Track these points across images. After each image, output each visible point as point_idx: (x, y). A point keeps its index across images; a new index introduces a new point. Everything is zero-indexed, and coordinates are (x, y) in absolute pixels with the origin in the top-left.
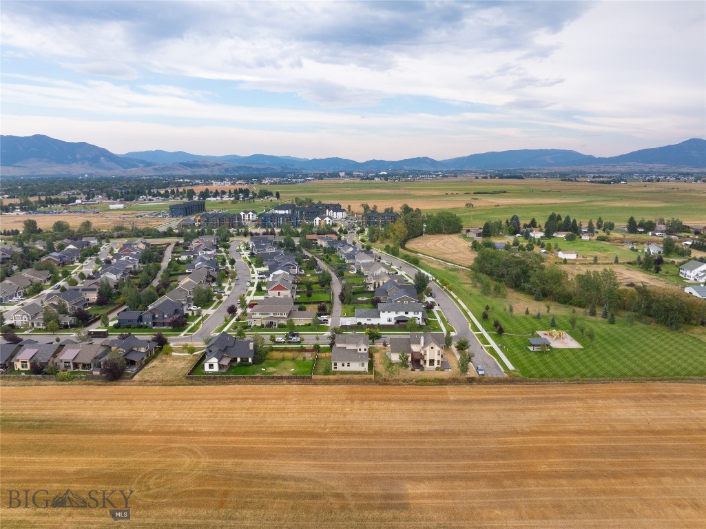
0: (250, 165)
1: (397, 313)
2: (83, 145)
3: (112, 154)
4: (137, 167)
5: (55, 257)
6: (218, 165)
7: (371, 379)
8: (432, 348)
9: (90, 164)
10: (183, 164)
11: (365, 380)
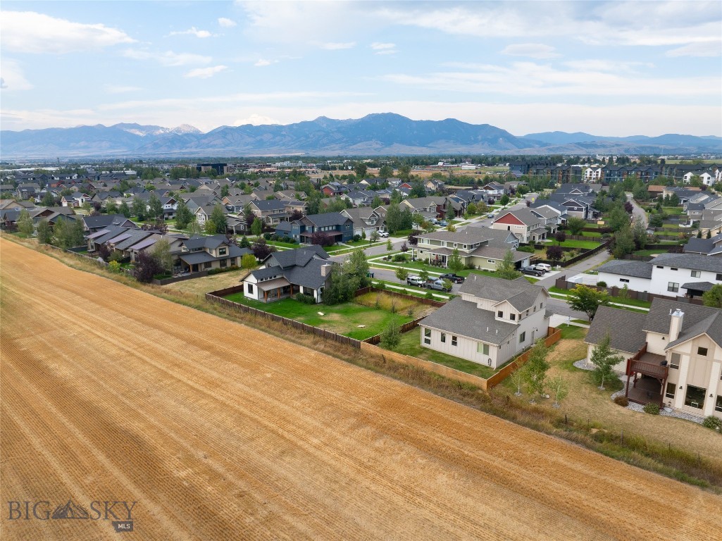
0: (657, 146)
1: (693, 274)
2: (486, 126)
3: (510, 135)
4: (533, 147)
5: (333, 185)
6: (617, 145)
7: (474, 388)
8: (703, 351)
9: (489, 145)
10: (579, 144)
11: (460, 386)
